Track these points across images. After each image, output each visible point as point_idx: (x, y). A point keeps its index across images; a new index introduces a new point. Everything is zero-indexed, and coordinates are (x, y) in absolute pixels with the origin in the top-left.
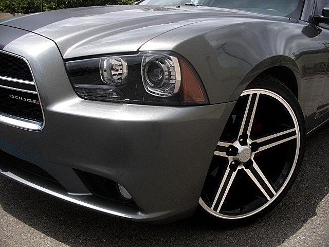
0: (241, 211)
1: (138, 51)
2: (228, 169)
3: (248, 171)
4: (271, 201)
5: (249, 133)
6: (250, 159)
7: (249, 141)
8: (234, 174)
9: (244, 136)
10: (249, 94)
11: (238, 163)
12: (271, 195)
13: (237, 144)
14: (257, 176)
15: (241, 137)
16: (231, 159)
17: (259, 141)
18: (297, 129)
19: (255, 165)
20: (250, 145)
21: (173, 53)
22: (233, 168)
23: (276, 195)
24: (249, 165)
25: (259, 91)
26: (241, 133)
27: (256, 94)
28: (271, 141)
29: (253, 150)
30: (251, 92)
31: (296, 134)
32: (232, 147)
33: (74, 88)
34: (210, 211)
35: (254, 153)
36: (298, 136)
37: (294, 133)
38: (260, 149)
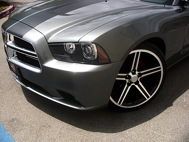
0: (133, 104)
1: (78, 42)
2: (126, 85)
3: (137, 86)
4: (148, 99)
5: (136, 69)
6: (138, 81)
7: (137, 73)
8: (130, 87)
9: (134, 70)
10: (135, 53)
11: (131, 83)
12: (148, 97)
13: (130, 74)
14: (141, 88)
15: (132, 71)
16: (127, 81)
18: (161, 66)
19: (140, 83)
22: (129, 85)
23: (151, 97)
24: (137, 83)
25: (140, 51)
26: (132, 69)
27: (138, 53)
28: (147, 72)
29: (138, 76)
30: (136, 51)
31: (161, 69)
32: (128, 75)
34: (117, 104)
35: (139, 78)
36: (162, 70)
37: (160, 68)
38: (143, 76)
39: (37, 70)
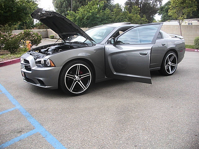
3: (79, 83)
4: (85, 90)
6: (79, 80)
8: (75, 83)
9: (77, 74)
10: (77, 65)
11: (76, 81)
12: (85, 89)
13: (76, 76)
14: (81, 84)
16: (74, 79)
17: (81, 76)
19: (80, 81)
23: (86, 89)
24: (79, 81)
25: (80, 64)
27: (79, 65)
28: (84, 76)
32: (74, 77)
36: (91, 75)
37: (90, 74)
38: (82, 78)
39: (30, 72)
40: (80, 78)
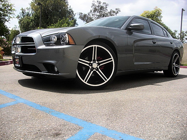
1: (58, 33)
3: (97, 72)
4: (106, 82)
5: (96, 59)
6: (97, 68)
7: (96, 62)
8: (92, 72)
9: (94, 60)
10: (93, 47)
11: (93, 69)
12: (106, 80)
14: (100, 73)
16: (90, 67)
17: (100, 62)
18: (112, 58)
20: (97, 64)
21: (66, 33)
22: (91, 70)
23: (108, 80)
24: (97, 70)
25: (96, 46)
28: (104, 62)
33: (44, 43)
34: (84, 81)
36: (113, 60)
37: (112, 60)
38: (101, 65)
40: (98, 65)
